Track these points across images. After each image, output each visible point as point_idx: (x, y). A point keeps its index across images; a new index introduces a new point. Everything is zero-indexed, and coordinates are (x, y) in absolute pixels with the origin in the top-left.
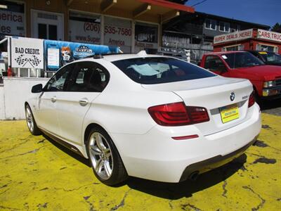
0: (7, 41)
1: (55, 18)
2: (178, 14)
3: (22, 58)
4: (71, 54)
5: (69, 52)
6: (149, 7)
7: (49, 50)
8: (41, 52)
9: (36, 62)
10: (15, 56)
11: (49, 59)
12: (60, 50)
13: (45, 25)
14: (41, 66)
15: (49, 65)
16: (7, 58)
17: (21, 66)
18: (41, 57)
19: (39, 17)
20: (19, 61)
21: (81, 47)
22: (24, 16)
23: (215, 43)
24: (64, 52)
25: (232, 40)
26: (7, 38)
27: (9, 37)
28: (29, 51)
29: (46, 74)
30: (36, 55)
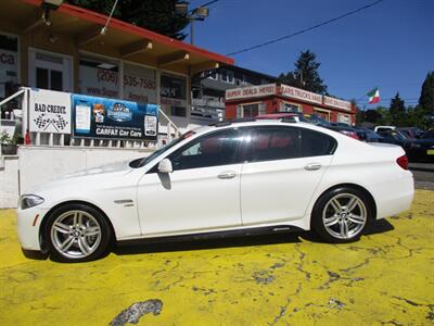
0: (23, 94)
1: (60, 61)
2: (217, 66)
3: (44, 118)
4: (105, 114)
5: (102, 111)
6: (187, 56)
7: (77, 108)
8: (68, 110)
9: (62, 124)
10: (35, 115)
11: (77, 121)
12: (92, 108)
13: (46, 70)
14: (67, 130)
15: (77, 128)
16: (21, 119)
17: (42, 130)
18: (67, 117)
19: (37, 58)
20: (40, 122)
21: (116, 105)
22: (17, 55)
23: (227, 98)
24: (96, 111)
25: (250, 96)
26: (24, 90)
27: (26, 89)
28: (53, 109)
29: (73, 141)
30: (62, 115)
